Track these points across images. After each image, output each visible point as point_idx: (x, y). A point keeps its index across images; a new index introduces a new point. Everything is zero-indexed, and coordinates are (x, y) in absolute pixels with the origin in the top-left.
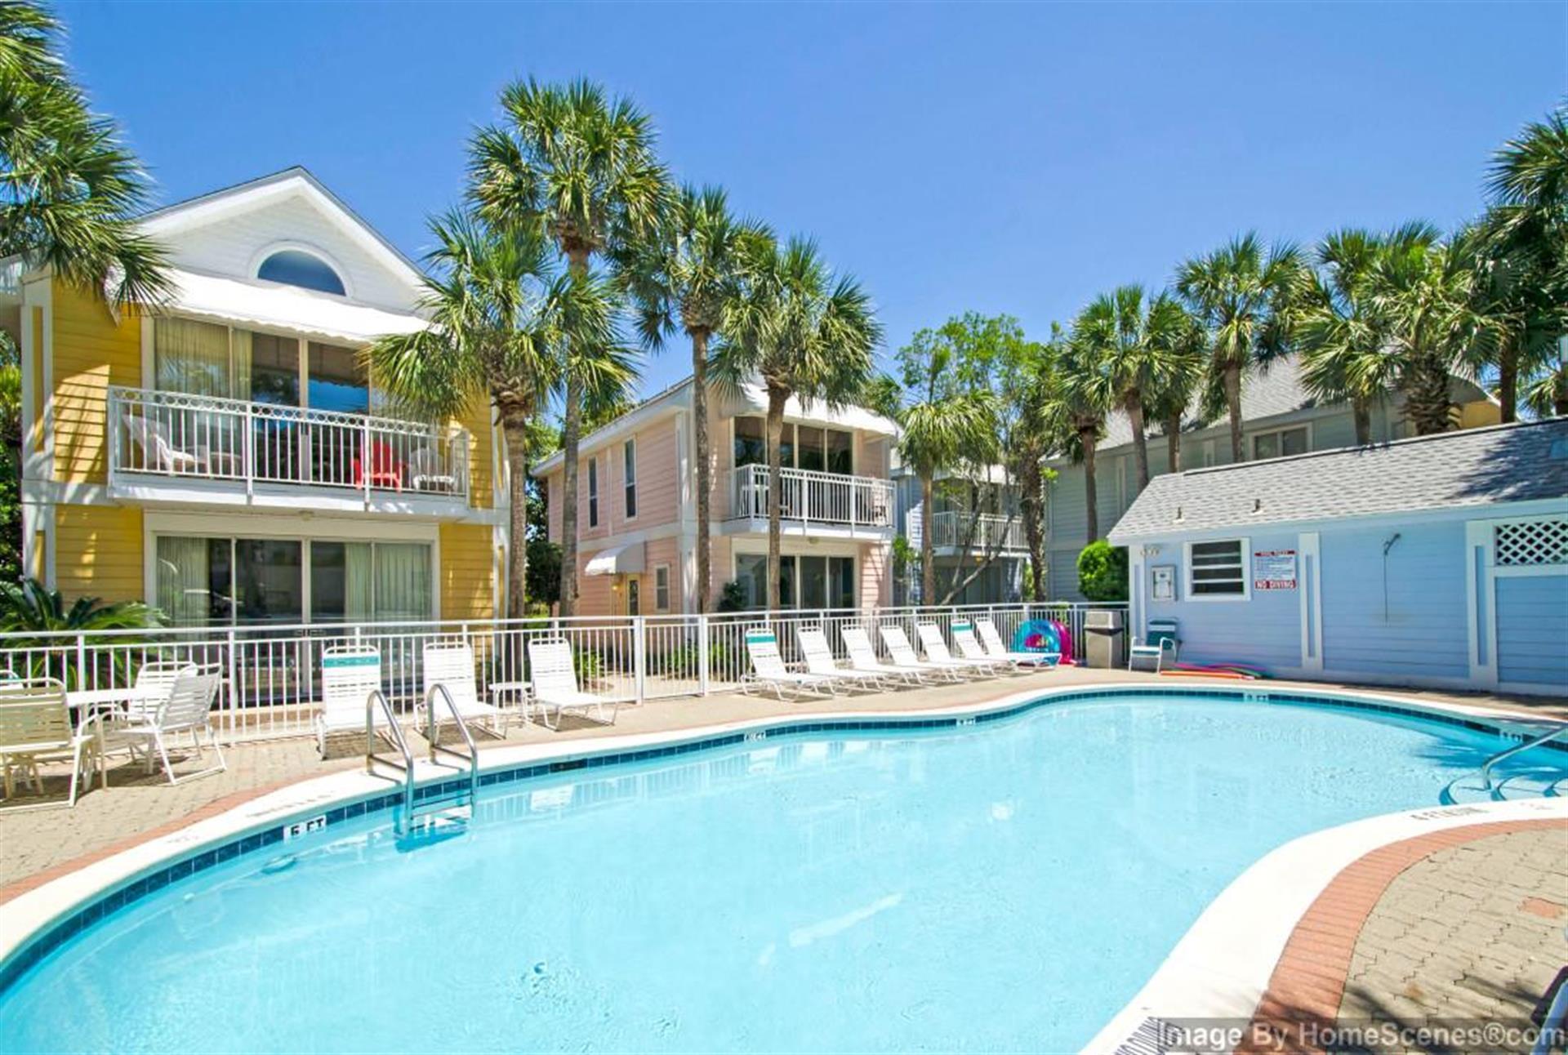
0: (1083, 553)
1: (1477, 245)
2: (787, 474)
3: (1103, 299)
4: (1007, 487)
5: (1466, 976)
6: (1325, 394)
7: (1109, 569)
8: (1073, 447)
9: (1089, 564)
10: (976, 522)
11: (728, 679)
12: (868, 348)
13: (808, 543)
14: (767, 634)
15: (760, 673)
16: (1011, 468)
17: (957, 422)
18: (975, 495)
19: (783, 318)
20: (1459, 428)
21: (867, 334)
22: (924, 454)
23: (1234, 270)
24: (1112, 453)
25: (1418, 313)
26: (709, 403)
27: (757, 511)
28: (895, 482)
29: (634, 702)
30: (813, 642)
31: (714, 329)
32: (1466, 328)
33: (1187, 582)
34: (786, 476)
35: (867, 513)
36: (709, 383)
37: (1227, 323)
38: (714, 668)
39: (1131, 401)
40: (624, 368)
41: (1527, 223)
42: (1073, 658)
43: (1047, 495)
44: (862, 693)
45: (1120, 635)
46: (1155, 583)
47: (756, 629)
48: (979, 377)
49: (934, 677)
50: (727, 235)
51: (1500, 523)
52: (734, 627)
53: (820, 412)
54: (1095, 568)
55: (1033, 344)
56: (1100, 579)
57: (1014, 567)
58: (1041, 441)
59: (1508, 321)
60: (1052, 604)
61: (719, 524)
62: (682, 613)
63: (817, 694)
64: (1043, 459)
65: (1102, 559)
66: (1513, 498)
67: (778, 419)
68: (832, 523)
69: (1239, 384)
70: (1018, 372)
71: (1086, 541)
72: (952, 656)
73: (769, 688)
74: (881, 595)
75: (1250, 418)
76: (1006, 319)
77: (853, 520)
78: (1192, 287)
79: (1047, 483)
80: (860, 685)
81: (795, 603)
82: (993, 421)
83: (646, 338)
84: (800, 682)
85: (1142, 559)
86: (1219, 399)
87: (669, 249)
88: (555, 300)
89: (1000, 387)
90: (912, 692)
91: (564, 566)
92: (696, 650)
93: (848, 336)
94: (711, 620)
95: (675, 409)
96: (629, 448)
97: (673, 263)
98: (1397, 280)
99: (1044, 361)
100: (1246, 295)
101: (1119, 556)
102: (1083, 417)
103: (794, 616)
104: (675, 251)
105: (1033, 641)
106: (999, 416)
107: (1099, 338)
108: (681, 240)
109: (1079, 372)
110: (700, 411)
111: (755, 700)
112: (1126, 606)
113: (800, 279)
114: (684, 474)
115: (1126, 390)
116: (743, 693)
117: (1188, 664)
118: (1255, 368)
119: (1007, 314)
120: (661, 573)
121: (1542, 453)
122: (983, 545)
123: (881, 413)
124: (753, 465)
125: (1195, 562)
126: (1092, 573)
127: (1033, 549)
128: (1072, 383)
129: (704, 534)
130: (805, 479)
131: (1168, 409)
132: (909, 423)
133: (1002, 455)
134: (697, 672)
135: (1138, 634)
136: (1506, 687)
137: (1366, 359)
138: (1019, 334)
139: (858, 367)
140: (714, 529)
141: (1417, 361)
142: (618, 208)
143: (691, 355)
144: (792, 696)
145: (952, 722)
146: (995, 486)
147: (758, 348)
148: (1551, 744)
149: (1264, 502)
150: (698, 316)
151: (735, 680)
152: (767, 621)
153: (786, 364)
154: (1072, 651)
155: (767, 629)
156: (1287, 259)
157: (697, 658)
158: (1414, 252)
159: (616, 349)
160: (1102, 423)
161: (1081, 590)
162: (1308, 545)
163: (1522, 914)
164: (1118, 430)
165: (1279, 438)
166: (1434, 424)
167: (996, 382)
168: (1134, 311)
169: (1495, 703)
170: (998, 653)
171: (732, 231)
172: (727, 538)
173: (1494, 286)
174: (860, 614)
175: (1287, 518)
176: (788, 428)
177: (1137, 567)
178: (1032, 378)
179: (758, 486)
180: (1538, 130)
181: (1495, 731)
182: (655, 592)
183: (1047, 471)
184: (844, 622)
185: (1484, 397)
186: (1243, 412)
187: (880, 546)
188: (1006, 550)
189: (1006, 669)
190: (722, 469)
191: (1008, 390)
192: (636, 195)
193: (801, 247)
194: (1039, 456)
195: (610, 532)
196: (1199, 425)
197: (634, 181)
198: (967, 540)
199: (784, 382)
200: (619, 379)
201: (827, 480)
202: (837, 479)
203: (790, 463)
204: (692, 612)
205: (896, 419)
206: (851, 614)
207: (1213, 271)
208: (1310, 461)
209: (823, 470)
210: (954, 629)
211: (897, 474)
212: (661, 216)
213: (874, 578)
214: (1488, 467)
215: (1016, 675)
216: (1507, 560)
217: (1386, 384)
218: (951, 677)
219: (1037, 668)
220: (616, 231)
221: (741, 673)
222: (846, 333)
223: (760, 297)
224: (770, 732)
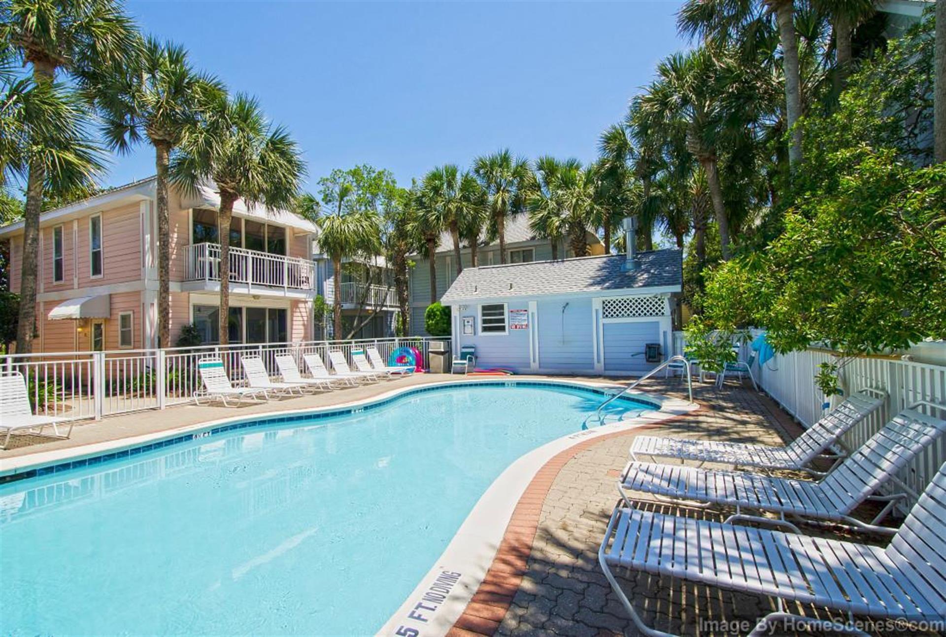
0: (428, 309)
1: (596, 173)
2: (234, 251)
3: (437, 170)
4: (387, 269)
5: (584, 512)
6: (540, 234)
7: (441, 318)
8: (424, 249)
9: (431, 315)
10: (368, 289)
11: (183, 395)
12: (296, 175)
13: (253, 299)
14: (217, 362)
15: (210, 389)
16: (389, 259)
17: (355, 228)
18: (368, 273)
19: (232, 146)
20: (590, 255)
21: (295, 167)
22: (335, 246)
23: (500, 166)
24: (444, 255)
25: (574, 200)
26: (171, 196)
27: (211, 276)
28: (316, 263)
29: (93, 419)
30: (253, 365)
31: (175, 144)
32: (592, 209)
33: (480, 325)
34: (235, 252)
35: (295, 281)
36: (170, 182)
37: (498, 192)
38: (171, 388)
39: (453, 227)
40: (89, 161)
41: (612, 167)
42: (423, 368)
43: (409, 275)
44: (290, 398)
45: (447, 354)
46: (464, 326)
47: (208, 358)
48: (371, 203)
49: (340, 384)
50: (187, 80)
51: (604, 299)
52: (189, 357)
53: (260, 212)
54: (434, 317)
55: (401, 190)
56: (437, 323)
57: (391, 316)
58: (406, 244)
59: (607, 209)
60: (412, 338)
61: (179, 284)
62: (144, 348)
63: (256, 401)
64: (407, 254)
65: (438, 313)
66: (608, 288)
67: (228, 214)
68: (270, 286)
69: (503, 224)
70: (393, 203)
71: (430, 302)
72: (351, 370)
73: (218, 399)
74: (306, 333)
75: (509, 242)
76: (386, 172)
77: (286, 285)
78: (481, 171)
79: (409, 269)
80: (288, 393)
81: (242, 339)
82: (378, 231)
83: (112, 141)
84: (241, 393)
85: (458, 313)
86: (495, 231)
87: (135, 80)
88: (15, 97)
89: (383, 211)
90: (324, 394)
91: (22, 312)
92: (154, 375)
93: (281, 165)
94: (167, 353)
95: (139, 197)
96: (95, 223)
97: (138, 91)
98: (567, 183)
99: (408, 199)
100: (505, 180)
101: (447, 311)
102: (429, 233)
103: (241, 348)
104: (140, 84)
105: (401, 360)
106: (381, 228)
107: (436, 190)
108: (146, 76)
109: (425, 208)
110: (162, 200)
111: (206, 408)
112: (450, 339)
113: (245, 122)
114: (147, 246)
115: (450, 221)
116: (195, 405)
117: (482, 369)
118: (510, 217)
119: (387, 169)
120: (125, 319)
121: (618, 269)
122: (373, 303)
123: (306, 217)
124: (207, 244)
125: (484, 315)
126: (432, 320)
127: (402, 306)
128: (422, 214)
129: (164, 290)
130: (250, 256)
131: (471, 232)
132: (324, 226)
133: (383, 250)
134: (154, 392)
135: (456, 354)
136: (608, 373)
137: (555, 219)
138: (393, 182)
139: (288, 186)
140: (173, 287)
141: (574, 222)
142: (85, 39)
143: (155, 160)
144: (235, 404)
145: (349, 412)
146: (380, 268)
147: (212, 163)
148: (621, 398)
149: (514, 285)
150: (161, 133)
151: (189, 396)
152: (217, 352)
153: (234, 177)
154: (422, 364)
155: (217, 358)
156: (523, 165)
157: (154, 382)
158: (572, 172)
159: (80, 145)
160: (438, 237)
161: (427, 330)
162: (533, 307)
163: (608, 478)
164: (446, 242)
165: (521, 253)
166: (581, 253)
167: (380, 208)
168: (453, 179)
169: (603, 381)
170: (381, 367)
171: (191, 79)
172: (186, 293)
173: (601, 194)
174: (291, 346)
175: (524, 294)
176: (236, 221)
177: (455, 317)
178: (400, 208)
179: (212, 259)
180: (614, 128)
181: (602, 393)
182: (120, 332)
183: (410, 262)
184: (277, 351)
185: (599, 242)
186: (505, 239)
187: (306, 302)
188: (386, 306)
189: (384, 377)
190: (181, 245)
191: (387, 213)
192: (104, 34)
193: (246, 102)
194: (405, 253)
195: (76, 286)
196: (486, 243)
197: (101, 23)
198: (363, 300)
199: (232, 189)
200: (82, 169)
201: (266, 258)
202: (275, 258)
203: (239, 245)
204: (153, 347)
205: (317, 222)
206: (285, 346)
207: (490, 165)
208: (533, 266)
209: (264, 251)
210: (353, 354)
211: (317, 257)
212: (127, 54)
213: (301, 323)
214: (600, 273)
215: (390, 380)
216: (607, 316)
217: (563, 232)
218: (351, 384)
219: (403, 375)
220: (84, 56)
221: (194, 390)
222: (280, 164)
223: (214, 129)
224: (215, 431)
